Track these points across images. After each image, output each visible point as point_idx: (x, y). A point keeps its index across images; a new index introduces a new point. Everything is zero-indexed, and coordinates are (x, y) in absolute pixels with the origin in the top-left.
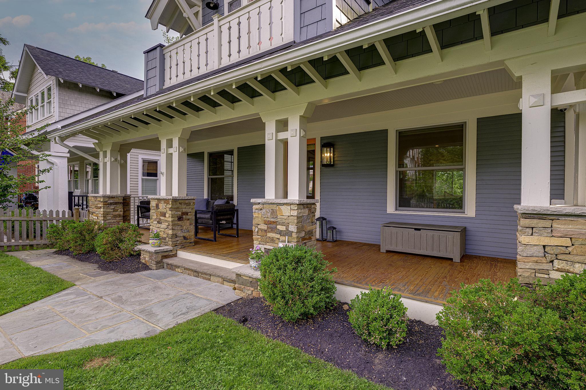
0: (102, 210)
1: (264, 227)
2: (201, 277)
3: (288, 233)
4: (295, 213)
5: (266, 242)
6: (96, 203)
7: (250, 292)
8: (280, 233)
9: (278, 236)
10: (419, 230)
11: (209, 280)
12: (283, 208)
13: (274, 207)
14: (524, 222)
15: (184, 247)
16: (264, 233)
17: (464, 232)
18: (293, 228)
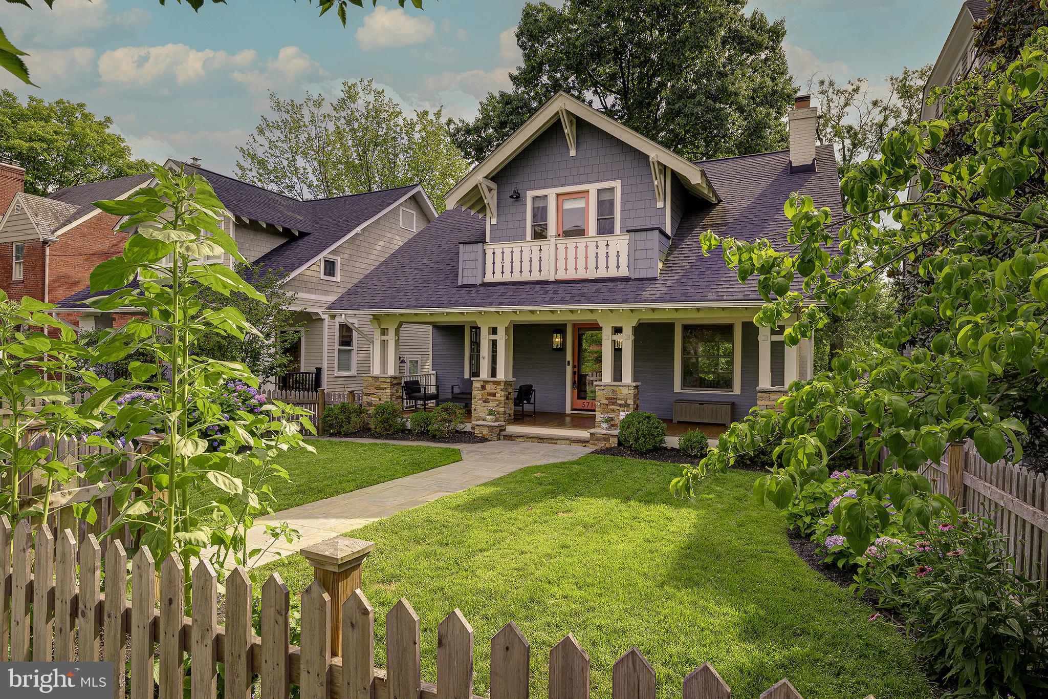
0: (388, 391)
1: (607, 402)
2: (546, 443)
3: (627, 405)
4: (632, 392)
5: (607, 413)
6: (378, 383)
7: (603, 445)
8: (620, 405)
9: (618, 408)
10: (703, 404)
11: (556, 444)
12: (622, 388)
13: (615, 388)
14: (759, 395)
15: (510, 423)
16: (606, 406)
17: (733, 405)
18: (630, 402)
